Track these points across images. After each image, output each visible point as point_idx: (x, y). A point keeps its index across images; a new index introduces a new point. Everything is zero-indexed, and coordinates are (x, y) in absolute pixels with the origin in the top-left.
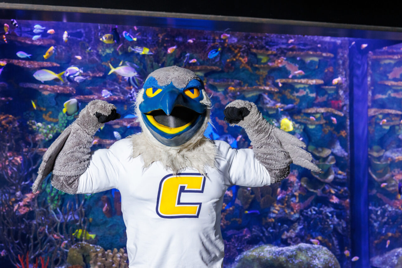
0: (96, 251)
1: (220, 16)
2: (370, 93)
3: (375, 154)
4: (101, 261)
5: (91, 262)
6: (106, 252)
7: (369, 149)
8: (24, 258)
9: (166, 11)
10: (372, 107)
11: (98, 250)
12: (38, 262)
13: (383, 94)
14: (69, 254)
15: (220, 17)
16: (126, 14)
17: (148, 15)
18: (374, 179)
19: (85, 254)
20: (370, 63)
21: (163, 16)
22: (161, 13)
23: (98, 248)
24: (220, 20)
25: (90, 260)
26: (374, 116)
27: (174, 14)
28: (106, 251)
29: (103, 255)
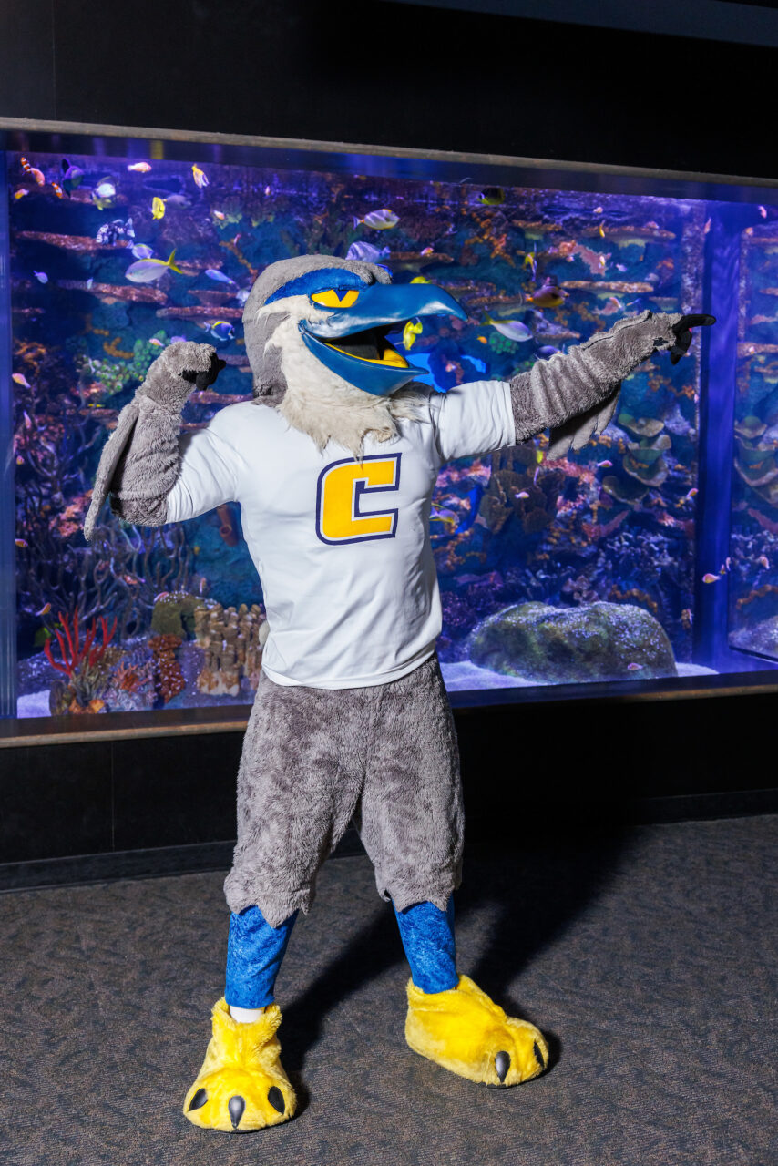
0: (207, 609)
1: (452, 153)
2: (743, 311)
3: (747, 432)
4: (217, 628)
5: (198, 628)
6: (226, 612)
7: (736, 423)
8: (70, 620)
9: (345, 141)
10: (747, 339)
11: (211, 607)
12: (97, 626)
13: (768, 316)
14: (155, 614)
15: (451, 155)
16: (266, 144)
17: (309, 148)
18: (743, 480)
19: (187, 614)
20: (746, 252)
21: (338, 150)
22: (335, 144)
23: (210, 604)
24: (451, 160)
25: (195, 626)
26: (749, 358)
27: (360, 146)
28: (226, 608)
29: (221, 617)
